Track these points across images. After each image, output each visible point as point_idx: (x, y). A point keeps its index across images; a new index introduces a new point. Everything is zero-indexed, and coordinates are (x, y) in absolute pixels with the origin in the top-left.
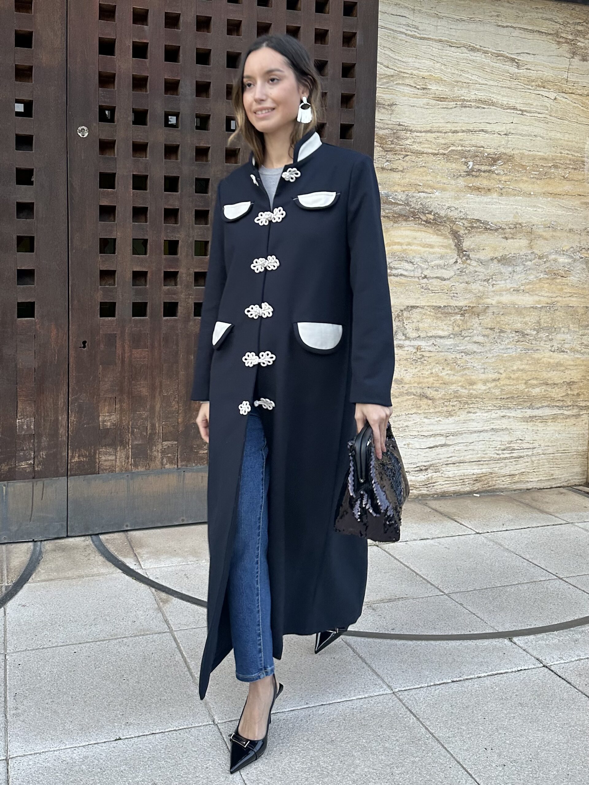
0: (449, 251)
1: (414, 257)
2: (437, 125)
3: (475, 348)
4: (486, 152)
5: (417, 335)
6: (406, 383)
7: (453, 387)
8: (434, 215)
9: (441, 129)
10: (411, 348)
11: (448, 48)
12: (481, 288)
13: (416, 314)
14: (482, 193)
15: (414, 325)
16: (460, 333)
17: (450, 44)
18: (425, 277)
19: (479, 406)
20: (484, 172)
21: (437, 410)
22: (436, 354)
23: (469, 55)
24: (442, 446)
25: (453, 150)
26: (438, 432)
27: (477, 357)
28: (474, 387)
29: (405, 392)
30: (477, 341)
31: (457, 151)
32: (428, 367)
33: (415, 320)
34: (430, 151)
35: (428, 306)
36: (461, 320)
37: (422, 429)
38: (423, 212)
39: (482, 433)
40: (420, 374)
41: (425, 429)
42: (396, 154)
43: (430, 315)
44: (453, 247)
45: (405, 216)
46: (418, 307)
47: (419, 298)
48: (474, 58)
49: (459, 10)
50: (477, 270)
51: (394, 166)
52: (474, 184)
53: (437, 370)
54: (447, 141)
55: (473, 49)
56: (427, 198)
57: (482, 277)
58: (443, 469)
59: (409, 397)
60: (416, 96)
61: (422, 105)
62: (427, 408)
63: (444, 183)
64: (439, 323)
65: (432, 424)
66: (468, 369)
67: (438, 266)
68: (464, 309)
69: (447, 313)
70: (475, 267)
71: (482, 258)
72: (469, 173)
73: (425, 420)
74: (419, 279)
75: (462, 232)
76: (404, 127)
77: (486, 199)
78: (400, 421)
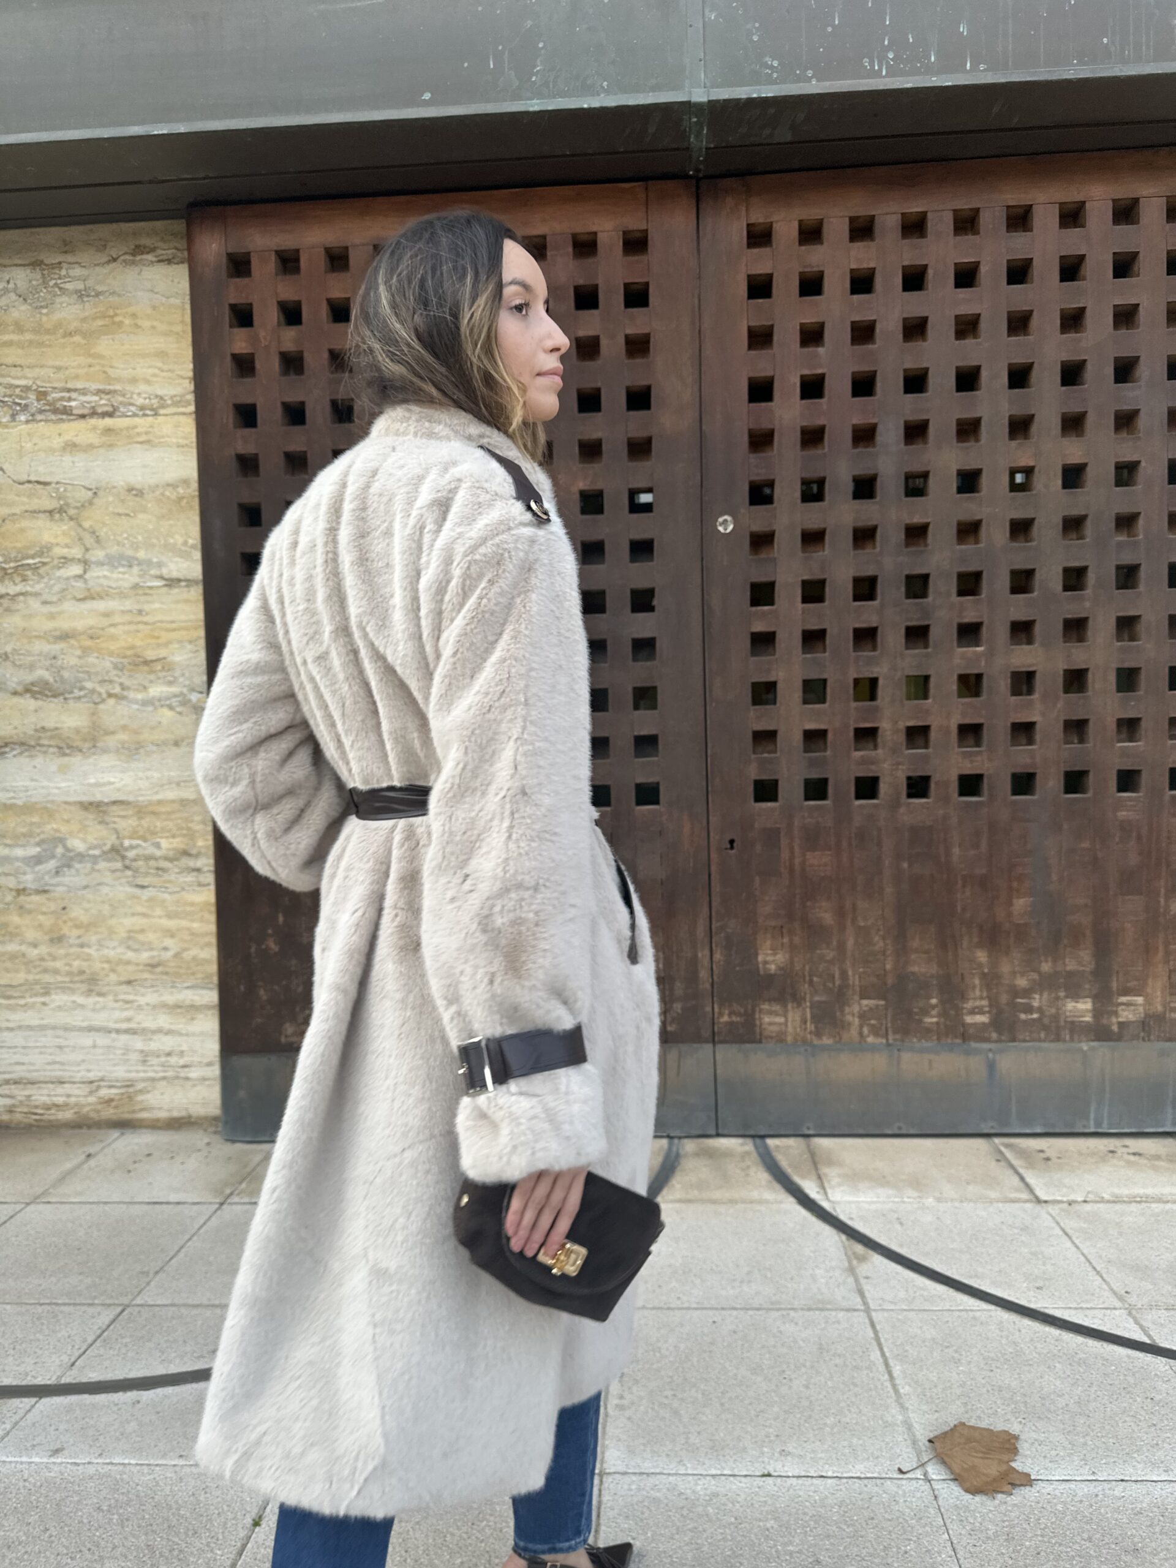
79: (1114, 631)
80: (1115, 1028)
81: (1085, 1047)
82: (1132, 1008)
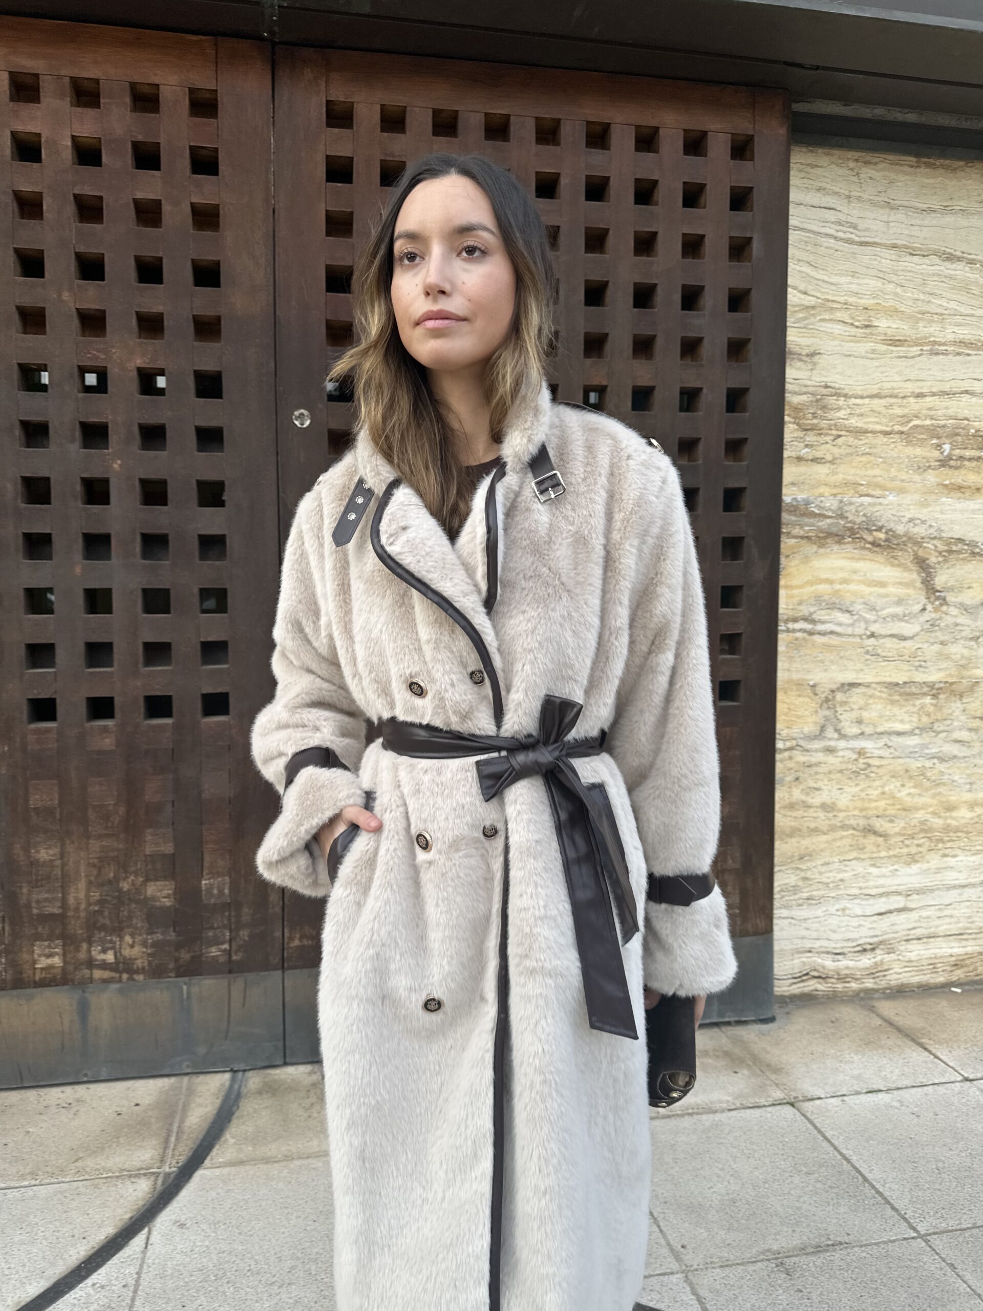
0: (911, 591)
1: (853, 603)
2: (889, 385)
3: (955, 750)
4: (973, 428)
5: (859, 731)
6: (840, 811)
7: (920, 815)
8: (886, 533)
9: (896, 391)
10: (849, 752)
11: (909, 258)
12: (966, 652)
13: (856, 697)
14: (967, 494)
15: (854, 715)
16: (930, 726)
17: (911, 251)
18: (872, 635)
19: (962, 844)
20: (970, 459)
21: (891, 853)
22: (891, 761)
23: (942, 268)
24: (899, 910)
25: (917, 426)
26: (893, 889)
27: (958, 765)
28: (954, 814)
29: (839, 824)
30: (959, 739)
31: (922, 427)
32: (877, 783)
33: (855, 707)
34: (878, 428)
35: (877, 683)
36: (932, 704)
37: (866, 884)
38: (867, 529)
39: (966, 890)
40: (863, 795)
41: (871, 883)
42: (821, 434)
43: (880, 698)
44: (919, 585)
45: (837, 535)
46: (860, 684)
47: (862, 670)
48: (953, 272)
49: (925, 194)
50: (959, 620)
51: (818, 454)
52: (953, 481)
53: (892, 787)
54: (906, 411)
55: (950, 258)
56: (874, 504)
57: (967, 633)
58: (902, 948)
59: (845, 833)
60: (854, 339)
61: (863, 354)
62: (875, 850)
63: (903, 481)
64: (896, 710)
65: (884, 876)
66: (944, 784)
67: (895, 617)
68: (937, 686)
69: (909, 694)
70: (955, 616)
71: (968, 602)
72: (944, 463)
73: (873, 870)
74: (862, 639)
75: (933, 559)
76: (833, 391)
77: (972, 505)
78: (830, 871)
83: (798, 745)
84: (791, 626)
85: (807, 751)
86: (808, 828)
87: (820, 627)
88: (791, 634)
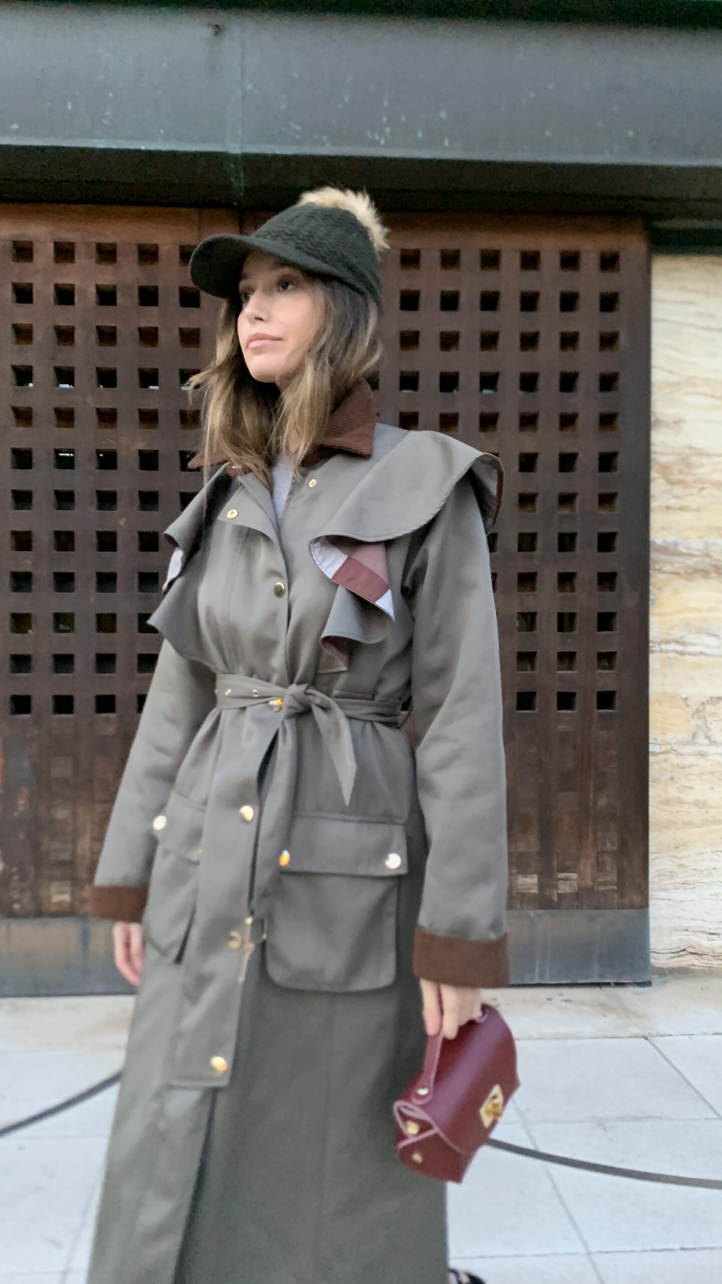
29: (711, 819)
42: (687, 487)
45: (703, 571)
60: (714, 408)
76: (697, 451)
79: (557, 584)
80: (555, 898)
81: (532, 913)
82: (569, 882)
83: (672, 749)
84: (664, 647)
85: (681, 754)
86: (683, 821)
87: (690, 649)
88: (664, 655)
